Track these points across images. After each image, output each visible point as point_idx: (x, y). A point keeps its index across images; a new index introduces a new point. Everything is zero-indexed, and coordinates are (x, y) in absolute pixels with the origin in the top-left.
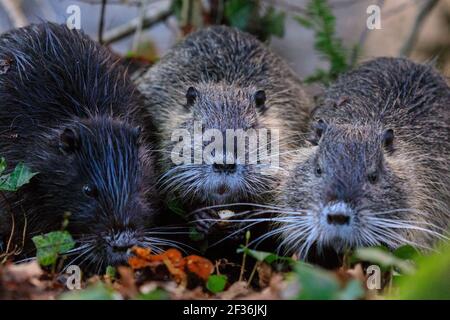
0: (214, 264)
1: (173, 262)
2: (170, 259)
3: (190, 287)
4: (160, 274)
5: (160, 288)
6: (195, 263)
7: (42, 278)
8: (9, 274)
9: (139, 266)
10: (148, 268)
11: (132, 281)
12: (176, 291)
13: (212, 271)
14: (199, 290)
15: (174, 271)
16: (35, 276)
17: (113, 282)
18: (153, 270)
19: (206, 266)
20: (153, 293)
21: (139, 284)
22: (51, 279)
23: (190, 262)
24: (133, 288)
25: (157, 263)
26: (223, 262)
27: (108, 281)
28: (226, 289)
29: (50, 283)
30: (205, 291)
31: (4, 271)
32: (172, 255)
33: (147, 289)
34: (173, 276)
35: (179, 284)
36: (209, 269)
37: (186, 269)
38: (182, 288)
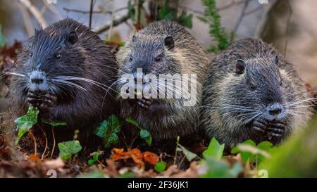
0: (159, 155)
1: (136, 156)
2: (135, 154)
3: (147, 169)
4: (130, 163)
5: (130, 171)
6: (148, 156)
7: (64, 167)
8: (46, 166)
9: (117, 159)
10: (122, 159)
11: (114, 167)
12: (139, 172)
13: (158, 160)
14: (151, 171)
15: (137, 161)
16: (60, 167)
17: (103, 168)
18: (125, 161)
19: (155, 157)
20: (126, 173)
21: (118, 169)
22: (68, 168)
23: (145, 155)
24: (115, 172)
25: (127, 157)
26: (163, 154)
27: (101, 168)
28: (166, 169)
29: (68, 170)
30: (155, 171)
31: (43, 164)
32: (135, 152)
33: (123, 172)
34: (136, 164)
35: (140, 168)
36: (156, 159)
37: (143, 159)
38: (142, 170)
